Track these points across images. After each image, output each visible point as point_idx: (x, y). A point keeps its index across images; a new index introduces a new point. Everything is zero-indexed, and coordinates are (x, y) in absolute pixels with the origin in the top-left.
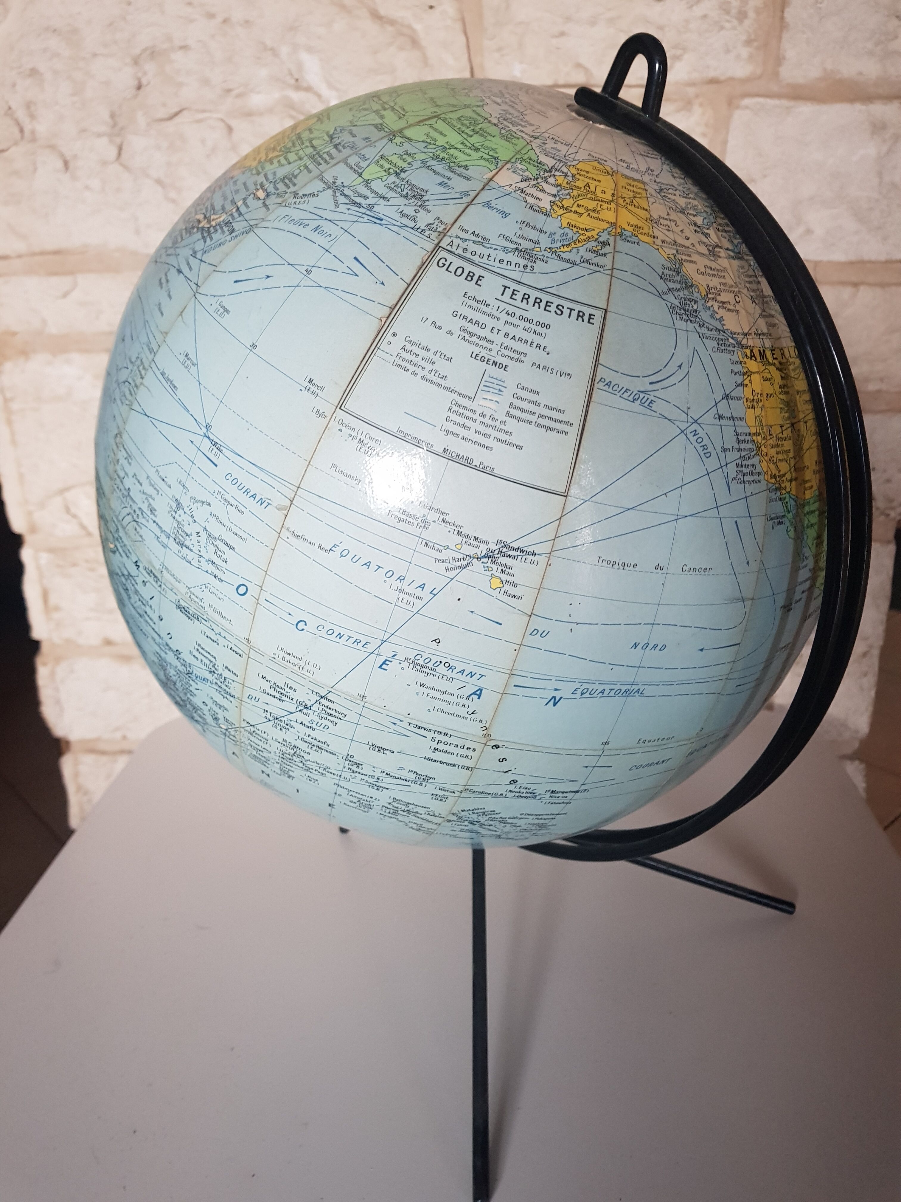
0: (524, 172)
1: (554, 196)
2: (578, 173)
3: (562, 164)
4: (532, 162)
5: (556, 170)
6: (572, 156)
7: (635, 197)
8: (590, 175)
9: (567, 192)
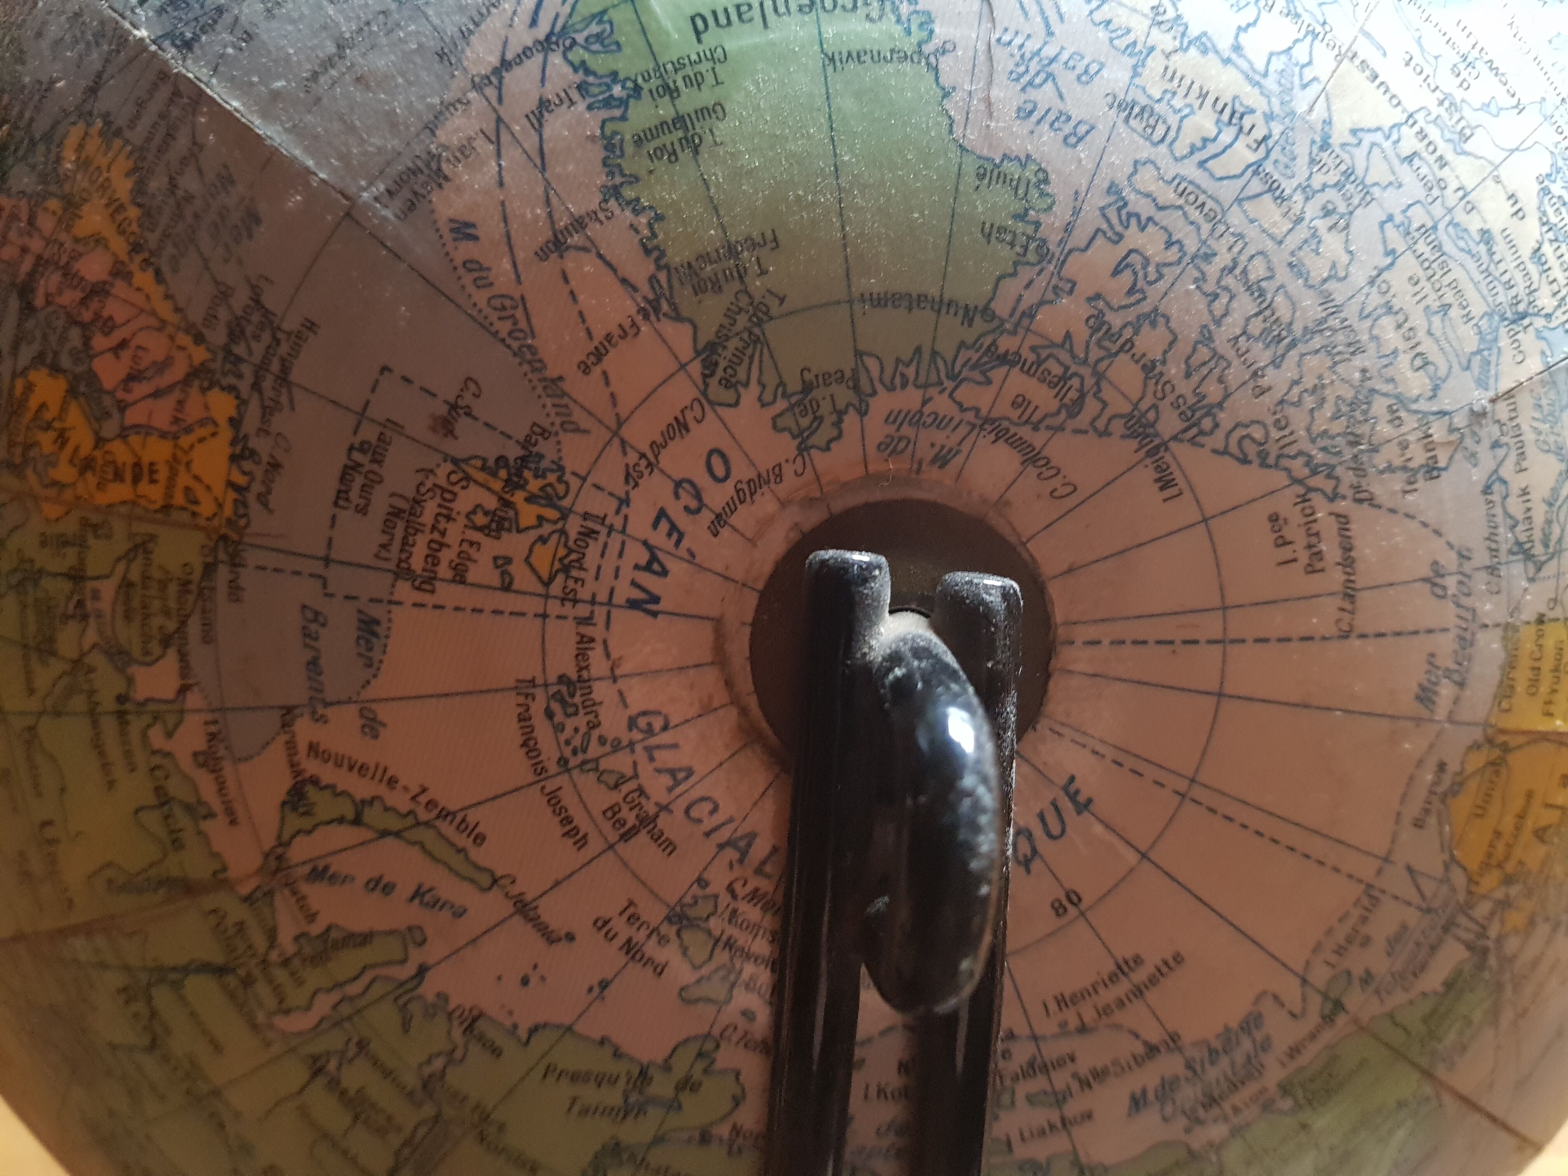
0: (1469, 1024)
4: (1443, 1009)
5: (1483, 931)
8: (1508, 827)
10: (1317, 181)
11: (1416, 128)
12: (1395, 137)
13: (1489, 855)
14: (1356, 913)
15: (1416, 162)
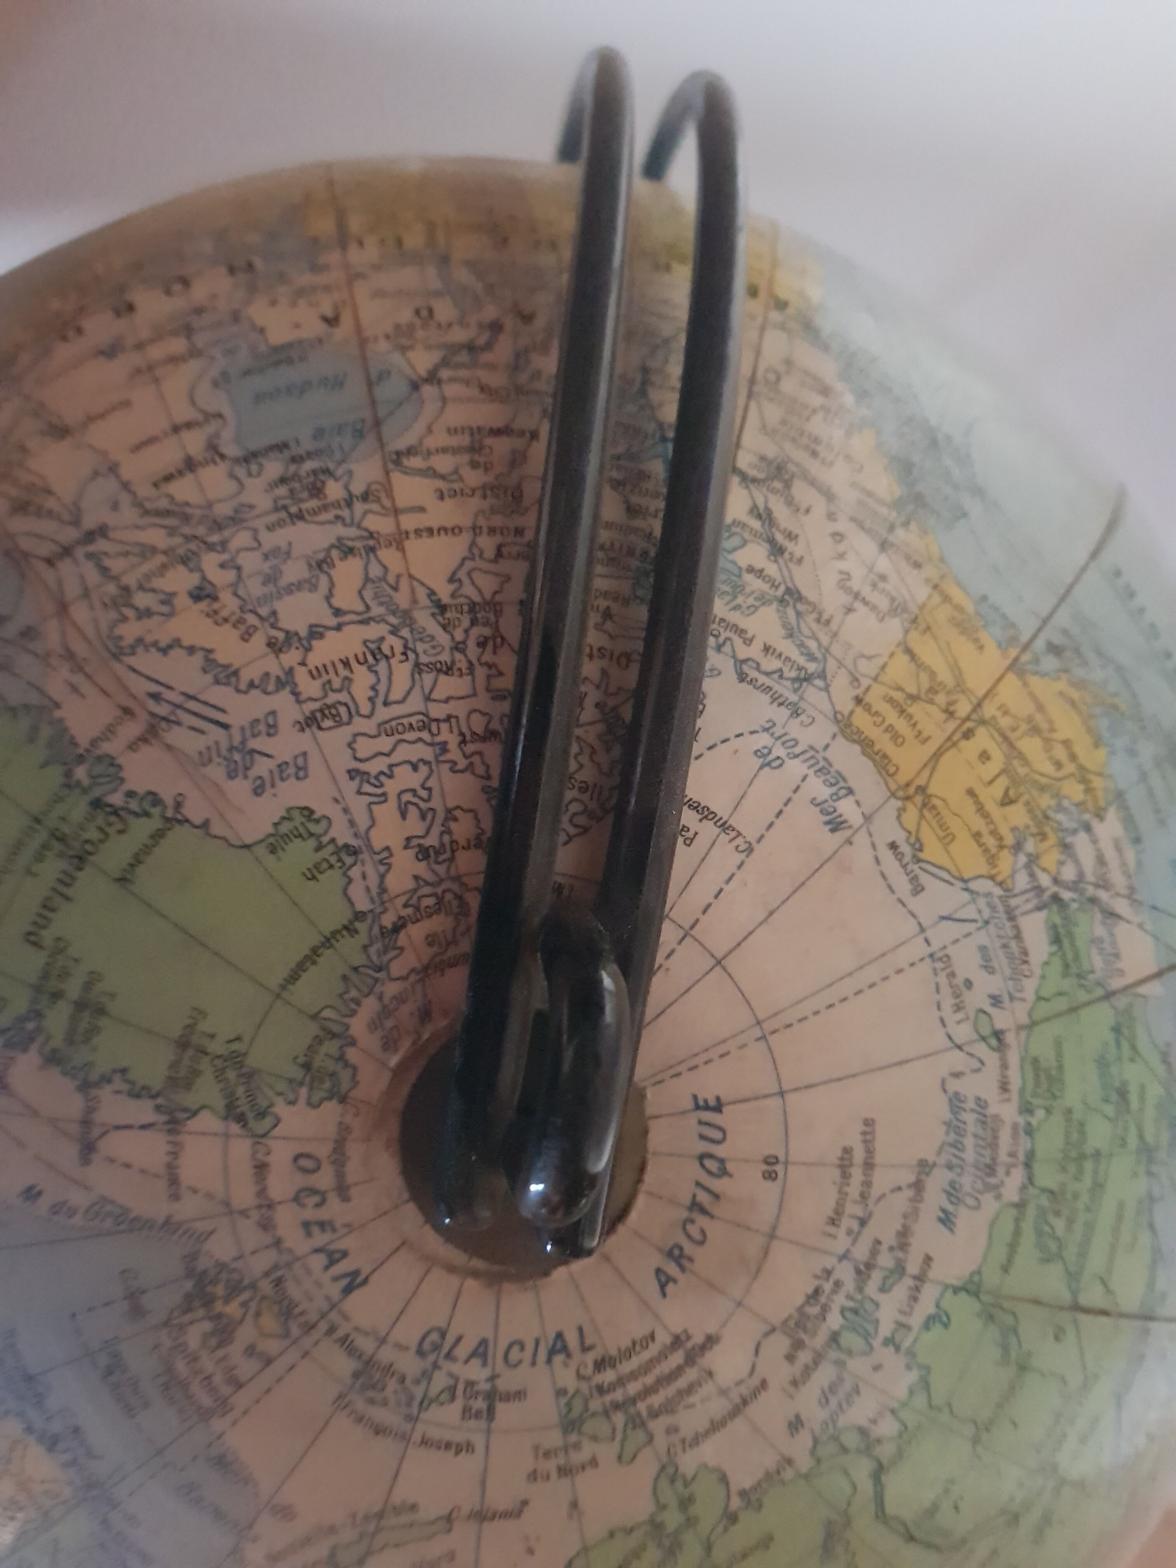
0: (1100, 940)
1: (1088, 828)
2: (1001, 847)
3: (1013, 902)
4: (1070, 956)
5: (1039, 890)
6: (970, 912)
7: (914, 698)
8: (979, 824)
9: (1060, 817)
10: (459, 635)
11: (485, 530)
12: (476, 551)
13: (986, 851)
14: (942, 979)
15: (505, 550)
